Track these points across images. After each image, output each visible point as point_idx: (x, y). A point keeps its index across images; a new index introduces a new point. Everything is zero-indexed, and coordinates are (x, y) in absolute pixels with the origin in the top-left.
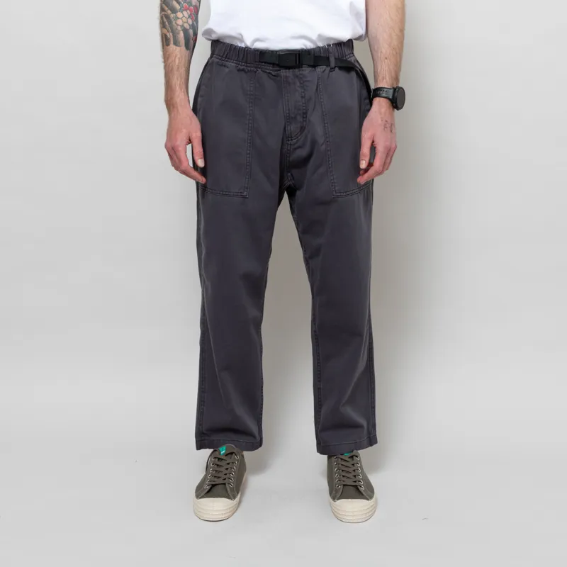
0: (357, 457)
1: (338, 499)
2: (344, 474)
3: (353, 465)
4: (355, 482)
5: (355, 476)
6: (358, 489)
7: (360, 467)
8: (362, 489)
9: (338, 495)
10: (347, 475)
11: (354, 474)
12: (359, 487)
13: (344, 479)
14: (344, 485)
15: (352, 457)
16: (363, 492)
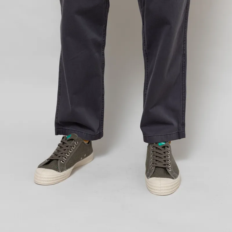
0: (168, 147)
1: (151, 177)
2: (157, 159)
3: (165, 152)
4: (165, 165)
5: (165, 161)
6: (166, 170)
7: (170, 155)
8: (169, 171)
9: (151, 174)
10: (159, 160)
11: (164, 159)
12: (167, 169)
13: (157, 162)
14: (156, 167)
15: (164, 147)
16: (170, 173)
